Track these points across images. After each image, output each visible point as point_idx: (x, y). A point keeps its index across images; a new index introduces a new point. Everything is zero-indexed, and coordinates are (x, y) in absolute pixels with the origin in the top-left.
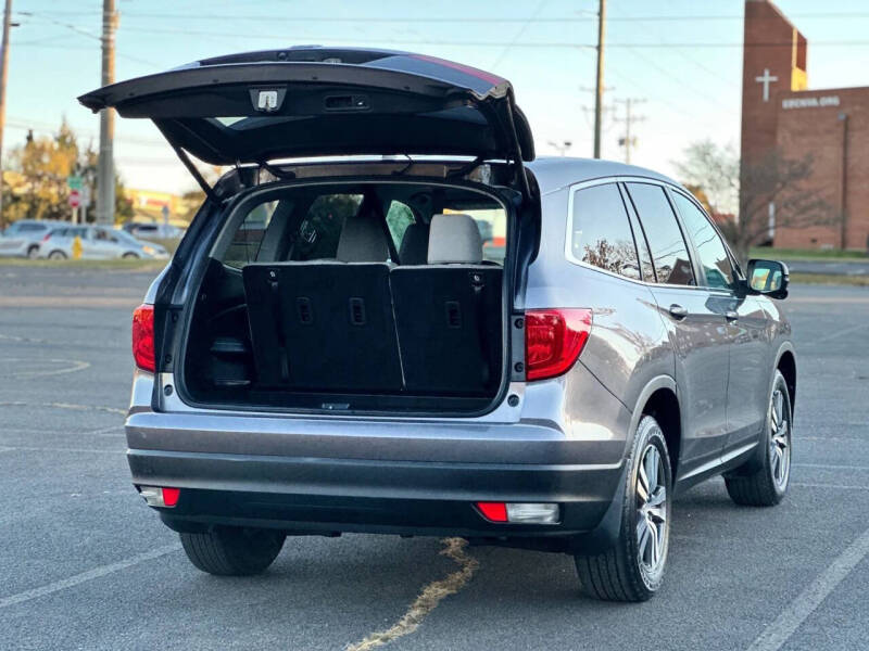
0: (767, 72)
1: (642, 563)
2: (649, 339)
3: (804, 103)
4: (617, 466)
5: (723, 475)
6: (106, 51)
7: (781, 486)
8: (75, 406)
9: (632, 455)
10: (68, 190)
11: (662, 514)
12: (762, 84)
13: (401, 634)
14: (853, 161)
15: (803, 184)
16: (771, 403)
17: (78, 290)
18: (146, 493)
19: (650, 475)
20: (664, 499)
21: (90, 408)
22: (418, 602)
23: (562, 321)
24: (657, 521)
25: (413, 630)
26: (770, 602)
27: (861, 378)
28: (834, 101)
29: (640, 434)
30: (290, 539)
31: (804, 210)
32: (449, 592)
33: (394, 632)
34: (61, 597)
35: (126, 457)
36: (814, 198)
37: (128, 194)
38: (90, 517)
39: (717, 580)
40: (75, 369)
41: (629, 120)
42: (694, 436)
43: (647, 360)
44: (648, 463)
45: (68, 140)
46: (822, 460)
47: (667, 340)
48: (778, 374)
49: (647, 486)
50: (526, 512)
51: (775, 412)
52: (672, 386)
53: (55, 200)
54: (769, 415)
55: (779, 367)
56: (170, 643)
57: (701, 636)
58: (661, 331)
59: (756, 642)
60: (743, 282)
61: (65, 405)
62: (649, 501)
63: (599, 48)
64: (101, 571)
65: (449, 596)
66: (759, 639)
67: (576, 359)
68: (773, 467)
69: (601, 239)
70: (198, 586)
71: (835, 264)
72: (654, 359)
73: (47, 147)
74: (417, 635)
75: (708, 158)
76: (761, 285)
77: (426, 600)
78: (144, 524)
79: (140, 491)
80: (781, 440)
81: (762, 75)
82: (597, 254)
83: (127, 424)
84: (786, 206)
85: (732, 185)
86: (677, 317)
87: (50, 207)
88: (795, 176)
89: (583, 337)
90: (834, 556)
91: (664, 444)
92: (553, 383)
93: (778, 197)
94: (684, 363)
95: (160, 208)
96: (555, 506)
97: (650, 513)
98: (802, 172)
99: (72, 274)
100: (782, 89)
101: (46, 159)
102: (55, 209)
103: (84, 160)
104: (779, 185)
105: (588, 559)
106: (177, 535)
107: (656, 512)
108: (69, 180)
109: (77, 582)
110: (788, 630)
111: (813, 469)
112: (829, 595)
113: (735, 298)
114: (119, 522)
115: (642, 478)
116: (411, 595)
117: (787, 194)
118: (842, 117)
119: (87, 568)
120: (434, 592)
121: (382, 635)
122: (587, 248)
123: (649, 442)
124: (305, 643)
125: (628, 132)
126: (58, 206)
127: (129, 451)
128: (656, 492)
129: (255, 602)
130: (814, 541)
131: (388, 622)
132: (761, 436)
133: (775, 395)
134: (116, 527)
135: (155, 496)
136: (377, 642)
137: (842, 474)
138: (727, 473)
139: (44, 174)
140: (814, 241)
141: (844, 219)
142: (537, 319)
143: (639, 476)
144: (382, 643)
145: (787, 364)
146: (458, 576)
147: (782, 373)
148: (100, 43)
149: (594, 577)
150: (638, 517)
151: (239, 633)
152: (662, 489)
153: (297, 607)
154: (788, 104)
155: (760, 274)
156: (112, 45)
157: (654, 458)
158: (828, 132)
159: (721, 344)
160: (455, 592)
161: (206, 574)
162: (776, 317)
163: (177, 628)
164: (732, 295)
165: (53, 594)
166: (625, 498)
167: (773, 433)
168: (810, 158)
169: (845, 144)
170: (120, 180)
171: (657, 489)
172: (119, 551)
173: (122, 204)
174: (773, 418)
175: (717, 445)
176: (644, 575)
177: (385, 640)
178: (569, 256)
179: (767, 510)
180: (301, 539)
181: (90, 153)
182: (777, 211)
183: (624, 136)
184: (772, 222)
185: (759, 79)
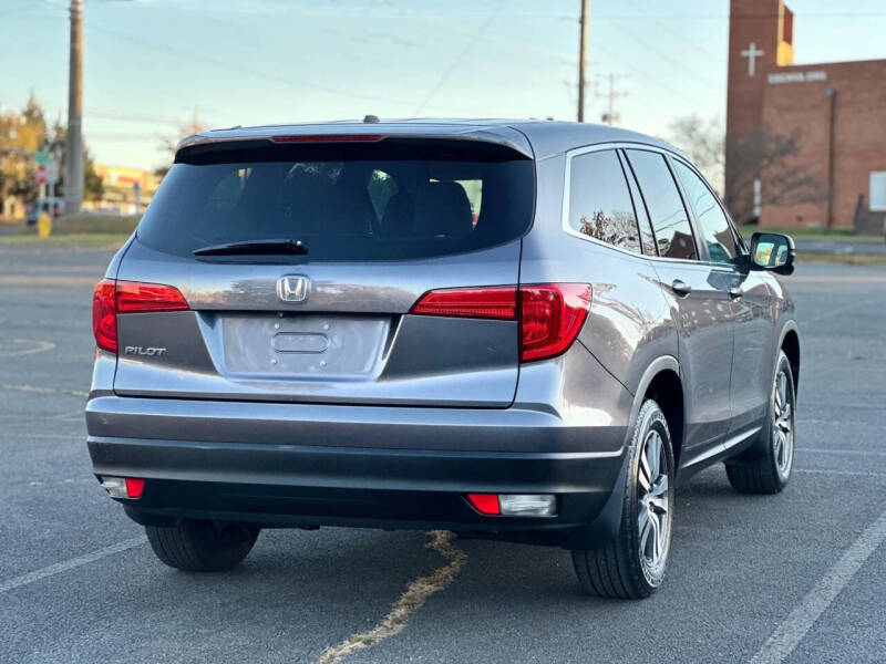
0: (752, 46)
1: (644, 557)
2: (650, 316)
3: (790, 77)
4: (619, 453)
5: (724, 462)
6: (74, 21)
7: (784, 472)
8: (39, 389)
9: (634, 442)
10: (36, 166)
11: (663, 504)
12: (747, 58)
13: (385, 635)
14: (840, 138)
15: (790, 161)
16: (775, 384)
17: (44, 269)
18: (109, 484)
19: (651, 463)
20: (666, 488)
21: (54, 391)
22: (403, 600)
23: (559, 297)
24: (659, 511)
25: (397, 632)
26: (780, 599)
27: (859, 358)
28: (821, 76)
29: (642, 418)
30: (264, 532)
31: (791, 187)
32: (436, 589)
33: (378, 634)
34: (17, 595)
35: (86, 445)
36: (801, 175)
37: (97, 170)
38: (51, 508)
39: (722, 574)
40: (38, 350)
41: (612, 96)
42: (697, 421)
43: (649, 340)
44: (649, 450)
45: (36, 114)
46: (824, 444)
47: (669, 318)
48: (782, 355)
49: (649, 475)
50: (520, 504)
51: (778, 394)
52: (675, 367)
53: (22, 176)
54: (773, 398)
55: (783, 348)
56: (134, 646)
57: (708, 637)
58: (662, 308)
59: (767, 643)
60: (746, 256)
61: (27, 388)
62: (651, 491)
63: (582, 21)
64: (60, 567)
65: (435, 592)
66: (771, 639)
67: (575, 338)
68: (777, 452)
69: (597, 211)
70: (165, 584)
71: (822, 242)
72: (656, 338)
73: (14, 122)
74: (401, 637)
75: (694, 134)
76: (765, 260)
77: (411, 598)
78: (108, 515)
79: (102, 482)
80: (784, 424)
81: (747, 48)
82: (594, 226)
83: (88, 409)
84: (773, 183)
85: (717, 161)
86: (680, 293)
87: (17, 184)
88: (783, 152)
89: (582, 315)
90: (844, 548)
91: (667, 429)
92: (549, 365)
93: (764, 174)
94: (686, 341)
95: (130, 186)
96: (552, 498)
97: (651, 503)
98: (789, 148)
99: (38, 252)
100: (768, 64)
101: (13, 134)
102: (22, 186)
103: (52, 135)
104: (766, 162)
105: (586, 553)
106: (143, 527)
107: (658, 503)
108: (37, 154)
109: (34, 578)
110: (800, 629)
111: (816, 454)
112: (842, 591)
113: (738, 274)
114: (81, 512)
115: (644, 465)
116: (395, 593)
117: (774, 170)
118: (829, 92)
119: (46, 564)
120: (420, 588)
121: (363, 636)
122: (583, 220)
123: (652, 428)
124: (280, 646)
125: (610, 108)
126: (25, 182)
127: (91, 439)
128: (657, 481)
129: (227, 601)
130: (822, 531)
131: (371, 622)
132: (764, 420)
133: (779, 376)
134: (78, 518)
135: (117, 486)
136: (359, 645)
137: (846, 459)
138: (729, 459)
139: (11, 150)
140: (800, 219)
141: (831, 196)
142: (532, 294)
143: (641, 465)
144: (363, 646)
145: (791, 344)
146: (446, 571)
147: (786, 353)
148: (68, 14)
149: (592, 572)
150: (640, 508)
151: (209, 635)
152: (665, 478)
153: (271, 607)
154: (775, 79)
155: (764, 249)
156: (80, 16)
157: (656, 445)
158: (815, 107)
159: (722, 322)
160: (442, 588)
161: (174, 569)
162: (779, 293)
163: (143, 629)
164: (735, 270)
165: (9, 592)
166: (626, 488)
167: (777, 417)
168: (797, 133)
169: (833, 119)
170: (89, 156)
171: (660, 477)
172: (81, 544)
173: (93, 182)
174: (776, 401)
175: (721, 430)
176: (645, 570)
177: (367, 642)
178: (566, 227)
179: (768, 498)
180: (276, 532)
181: (58, 128)
182: (763, 188)
183: (607, 111)
184: (757, 200)
185: (744, 53)
